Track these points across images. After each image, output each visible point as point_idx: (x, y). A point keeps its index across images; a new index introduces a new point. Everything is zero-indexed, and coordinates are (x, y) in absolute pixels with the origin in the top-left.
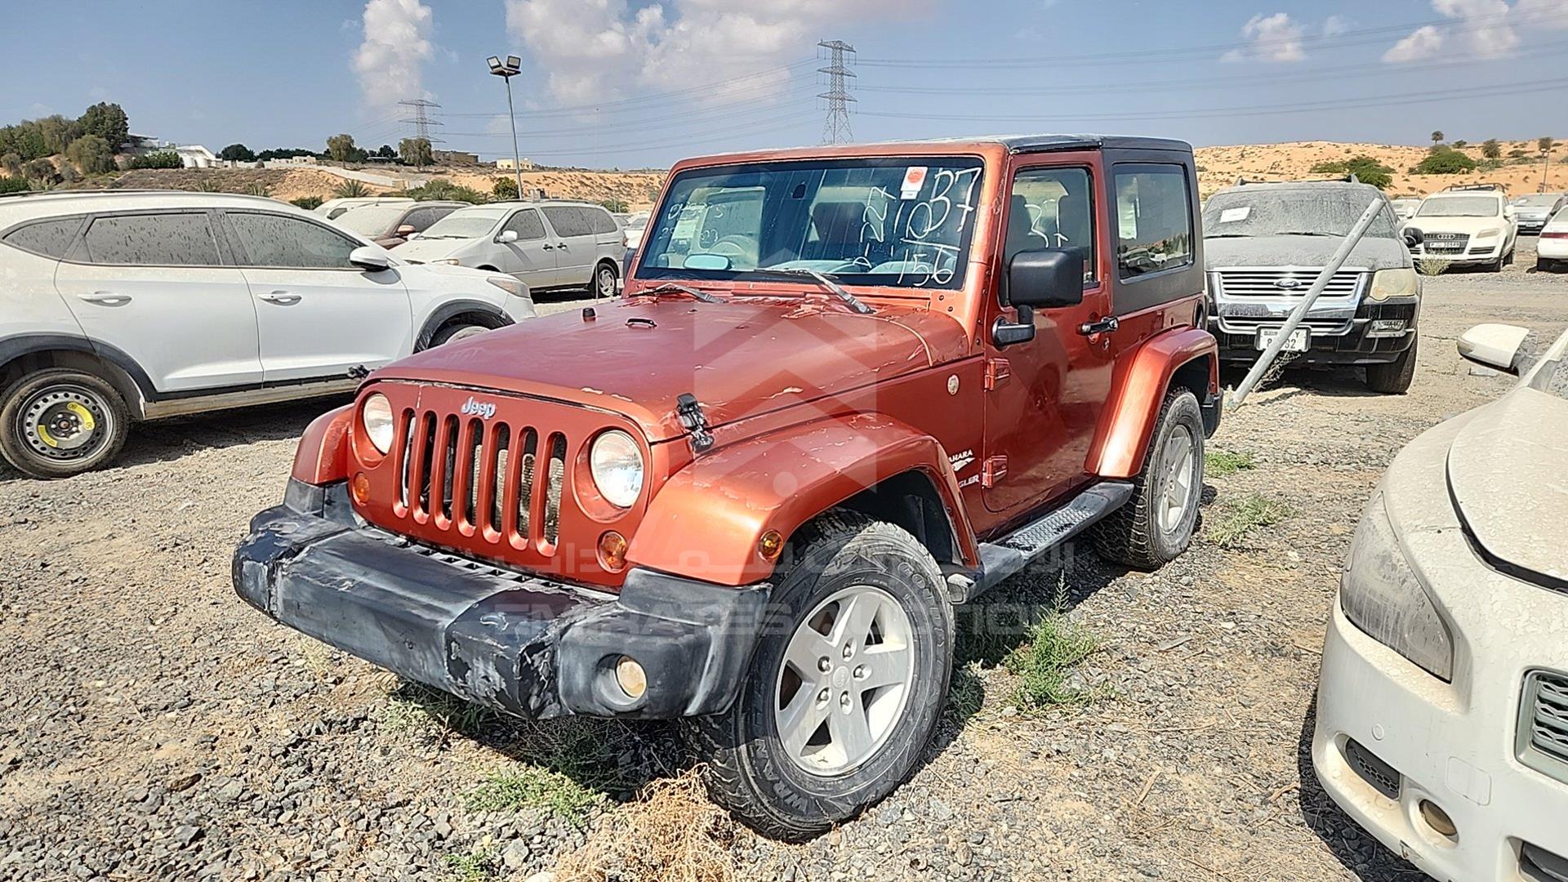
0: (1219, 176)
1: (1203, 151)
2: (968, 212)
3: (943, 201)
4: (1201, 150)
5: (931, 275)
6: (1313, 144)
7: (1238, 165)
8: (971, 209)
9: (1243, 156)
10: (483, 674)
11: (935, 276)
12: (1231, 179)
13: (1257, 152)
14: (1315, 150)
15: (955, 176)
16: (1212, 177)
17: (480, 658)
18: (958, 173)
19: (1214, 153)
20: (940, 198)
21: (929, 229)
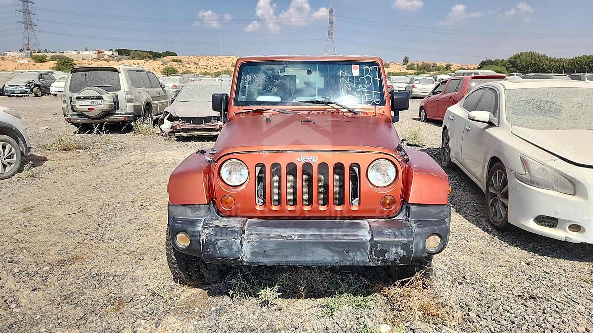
0: (204, 67)
1: (194, 57)
2: (379, 80)
3: (369, 77)
4: (193, 57)
5: (373, 101)
6: (230, 56)
7: (207, 63)
8: (380, 79)
9: (208, 60)
10: (395, 252)
11: (374, 101)
12: (207, 68)
13: (213, 58)
14: (231, 59)
15: (370, 68)
16: (201, 67)
17: (394, 246)
18: (371, 67)
19: (198, 58)
20: (367, 75)
21: (367, 86)
